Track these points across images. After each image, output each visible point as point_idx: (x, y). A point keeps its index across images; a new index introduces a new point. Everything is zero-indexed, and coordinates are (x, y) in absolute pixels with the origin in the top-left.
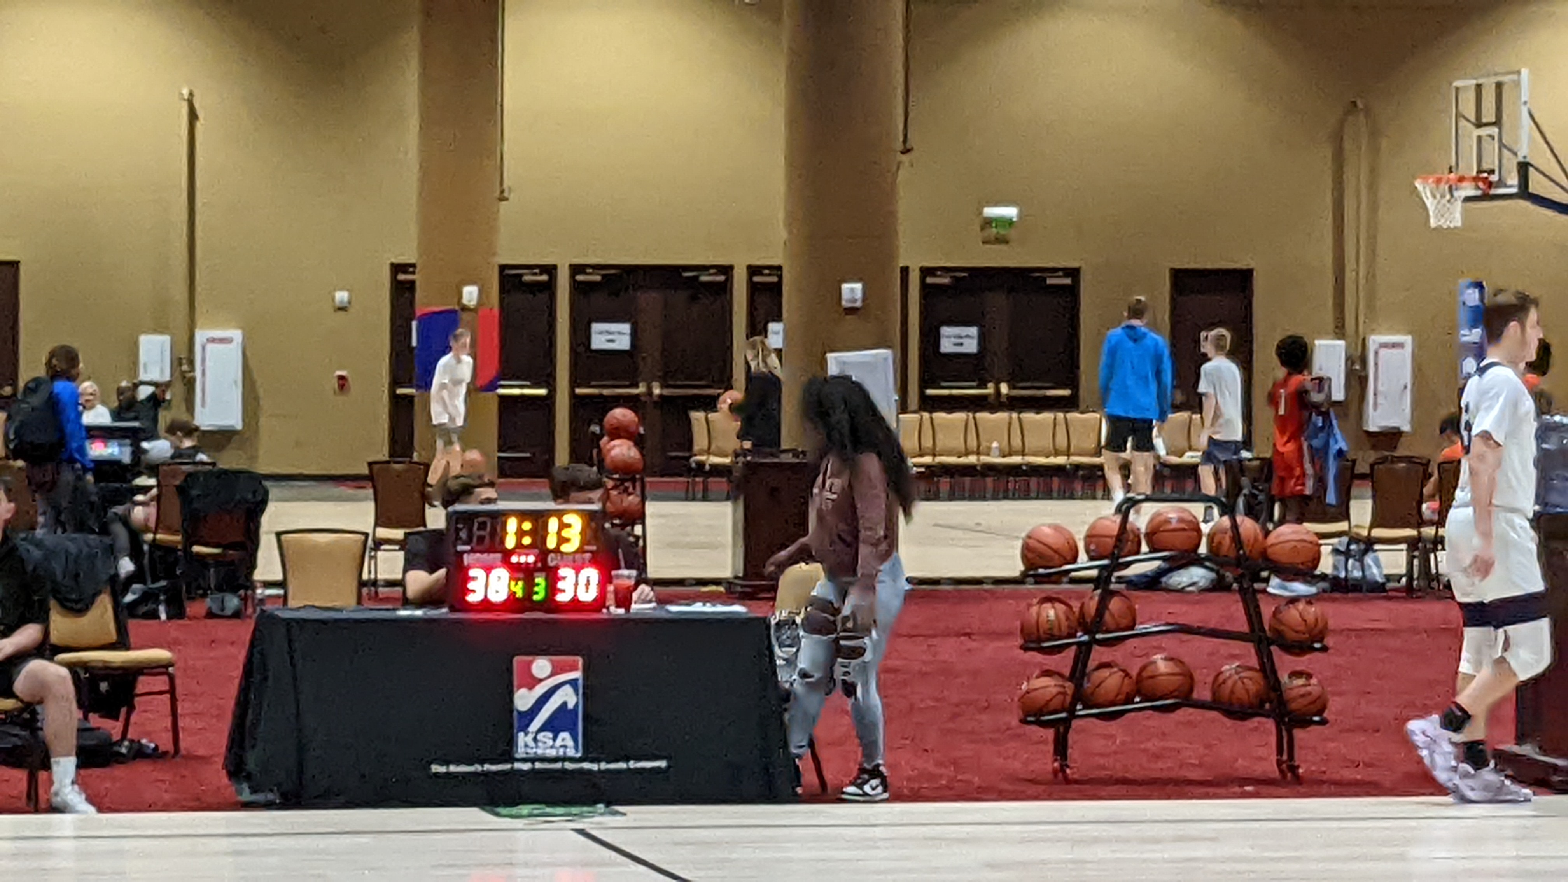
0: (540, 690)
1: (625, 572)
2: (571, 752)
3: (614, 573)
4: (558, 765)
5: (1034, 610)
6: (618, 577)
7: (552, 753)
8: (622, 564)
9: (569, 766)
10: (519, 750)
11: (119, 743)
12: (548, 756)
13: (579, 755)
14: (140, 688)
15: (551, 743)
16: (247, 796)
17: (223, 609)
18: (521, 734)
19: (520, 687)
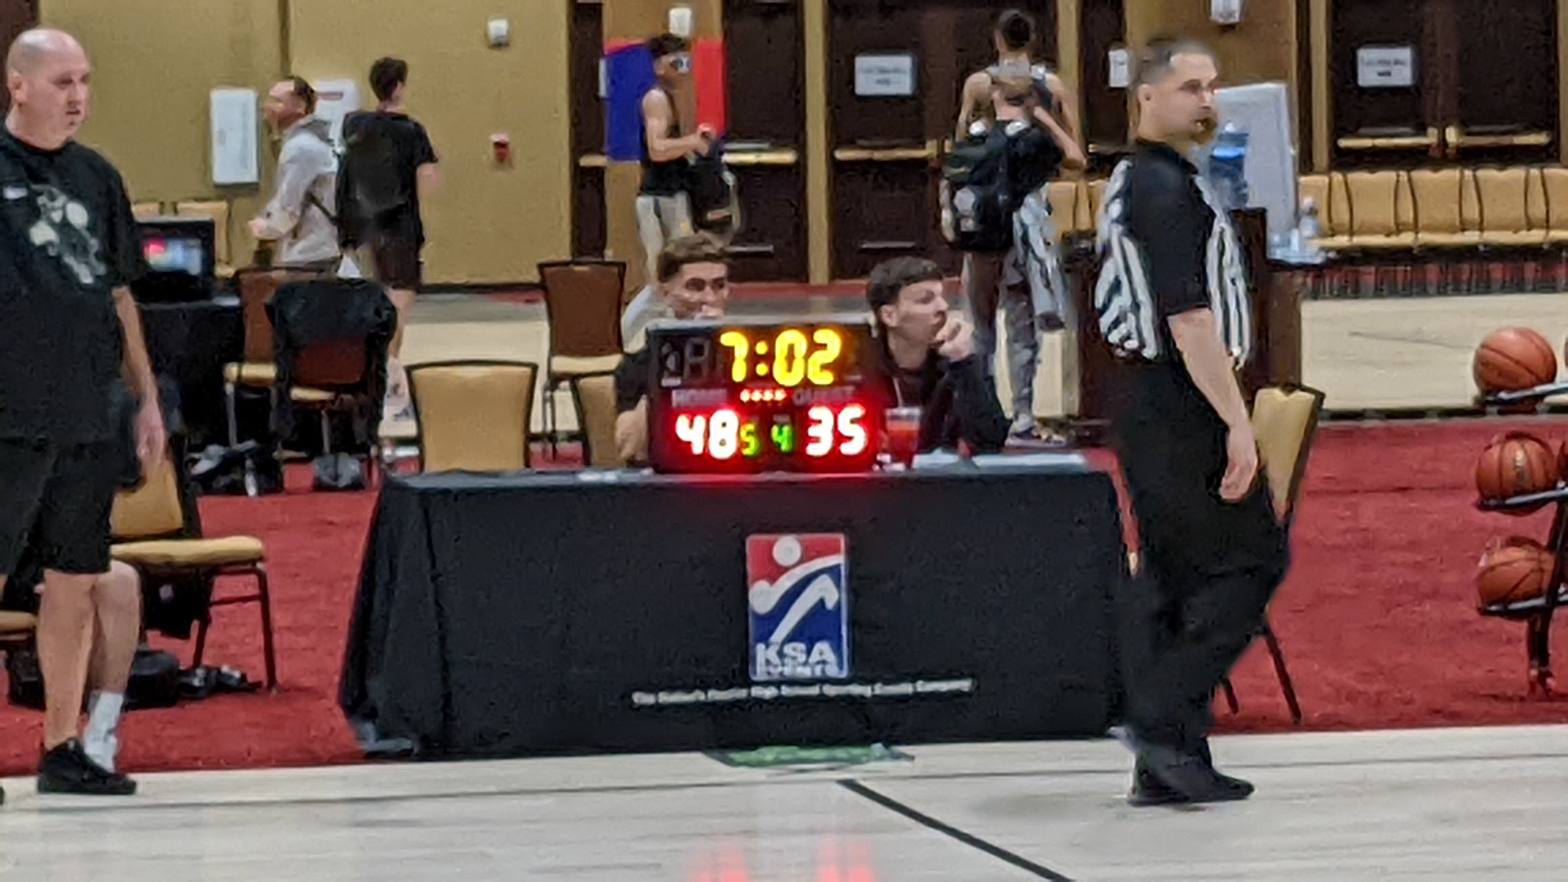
0: (786, 583)
1: (904, 411)
2: (832, 671)
3: (889, 412)
4: (814, 691)
5: (1495, 451)
6: (895, 418)
7: (805, 672)
8: (900, 400)
9: (831, 690)
10: (759, 669)
11: (190, 672)
12: (799, 676)
13: (844, 674)
14: (216, 595)
15: (802, 658)
16: (371, 744)
17: (336, 477)
18: (761, 647)
19: (757, 579)
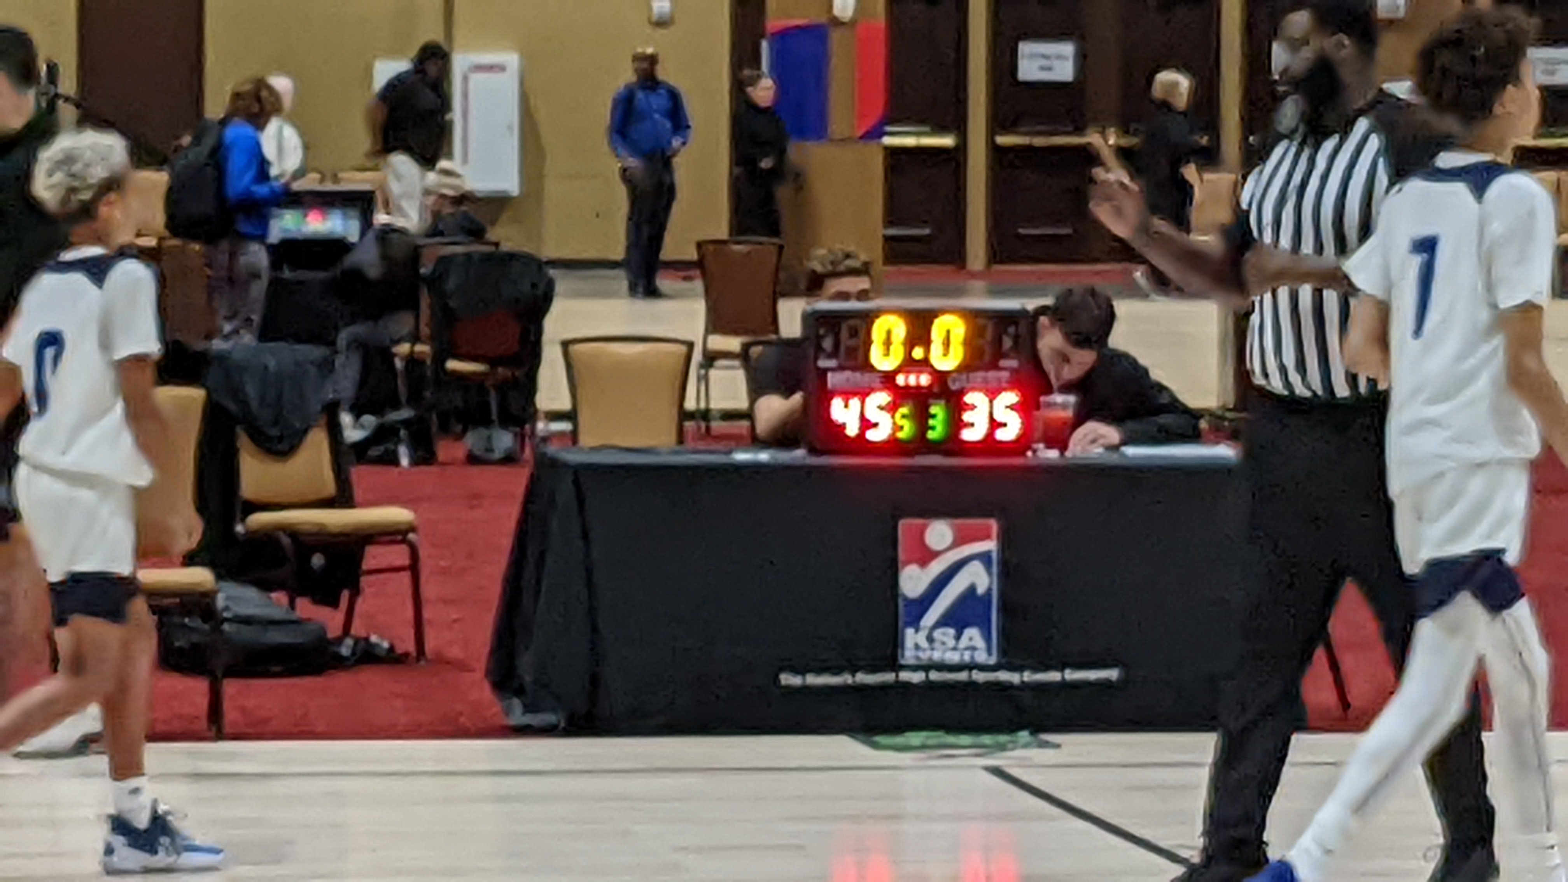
0: (937, 567)
1: (1059, 398)
2: (981, 657)
3: (1044, 399)
7: (955, 658)
8: (1055, 388)
9: (979, 677)
10: (907, 653)
11: (339, 641)
12: (948, 662)
13: (993, 660)
14: (367, 564)
15: (951, 643)
16: (518, 717)
17: (490, 450)
18: (910, 632)
19: (908, 562)
